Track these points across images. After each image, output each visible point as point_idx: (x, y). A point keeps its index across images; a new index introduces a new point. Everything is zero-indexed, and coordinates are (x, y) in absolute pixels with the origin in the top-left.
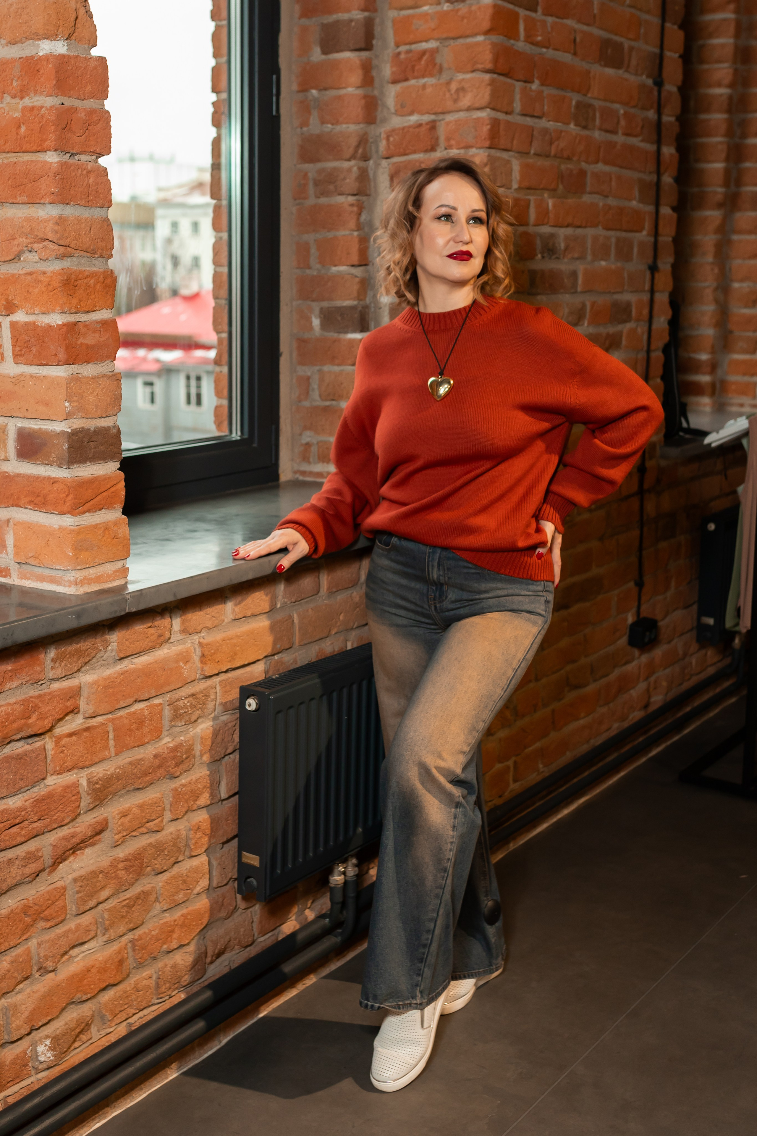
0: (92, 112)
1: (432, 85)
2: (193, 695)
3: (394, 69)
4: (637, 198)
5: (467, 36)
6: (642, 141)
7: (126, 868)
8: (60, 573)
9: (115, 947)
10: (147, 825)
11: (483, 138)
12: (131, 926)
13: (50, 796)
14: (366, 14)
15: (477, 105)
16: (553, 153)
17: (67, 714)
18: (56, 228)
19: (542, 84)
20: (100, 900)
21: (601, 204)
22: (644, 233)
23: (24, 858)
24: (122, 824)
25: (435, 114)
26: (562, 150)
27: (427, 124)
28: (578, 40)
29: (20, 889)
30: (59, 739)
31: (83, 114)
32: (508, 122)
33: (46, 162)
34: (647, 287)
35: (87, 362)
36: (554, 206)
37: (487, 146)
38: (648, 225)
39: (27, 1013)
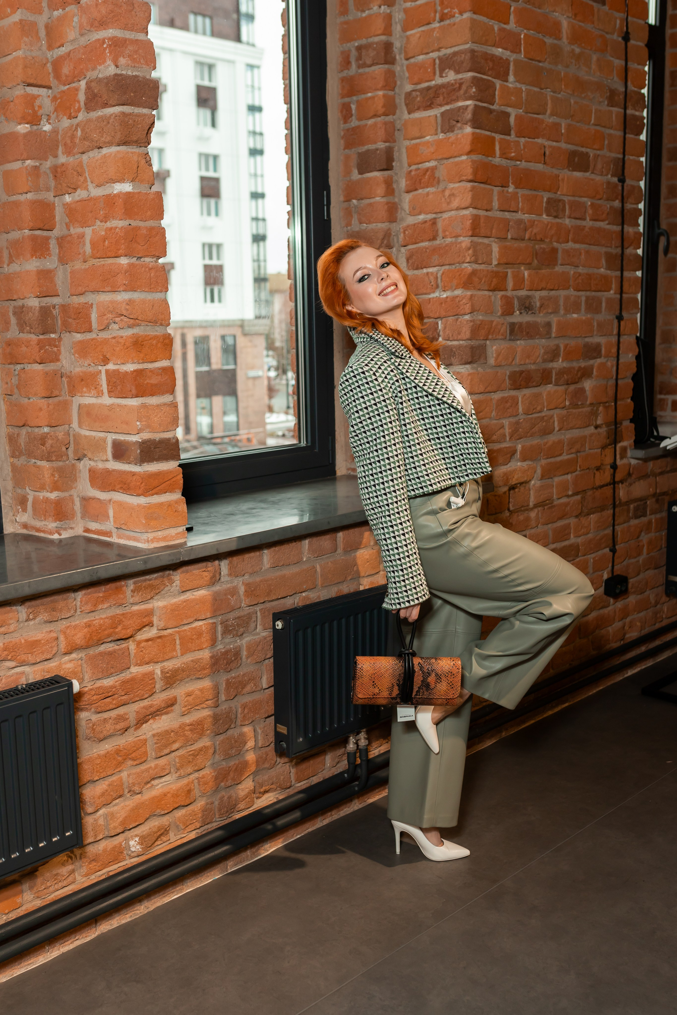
0: (151, 229)
1: (433, 193)
2: (239, 618)
3: (408, 182)
4: (605, 266)
5: (456, 157)
6: (608, 224)
7: (191, 730)
8: (139, 534)
9: (185, 781)
10: (207, 702)
11: (467, 229)
12: (196, 768)
13: (133, 680)
14: (387, 144)
15: (463, 206)
16: (527, 237)
17: (144, 627)
18: (127, 307)
19: (516, 188)
20: (172, 750)
21: (572, 272)
22: (612, 292)
23: (115, 719)
24: (187, 701)
25: (436, 213)
26: (535, 234)
27: (430, 221)
28: (547, 153)
29: (114, 738)
30: (139, 643)
31: (145, 231)
32: (487, 217)
33: (120, 264)
34: (615, 332)
35: (152, 395)
36: (529, 275)
37: (471, 234)
38: (614, 286)
39: (121, 819)
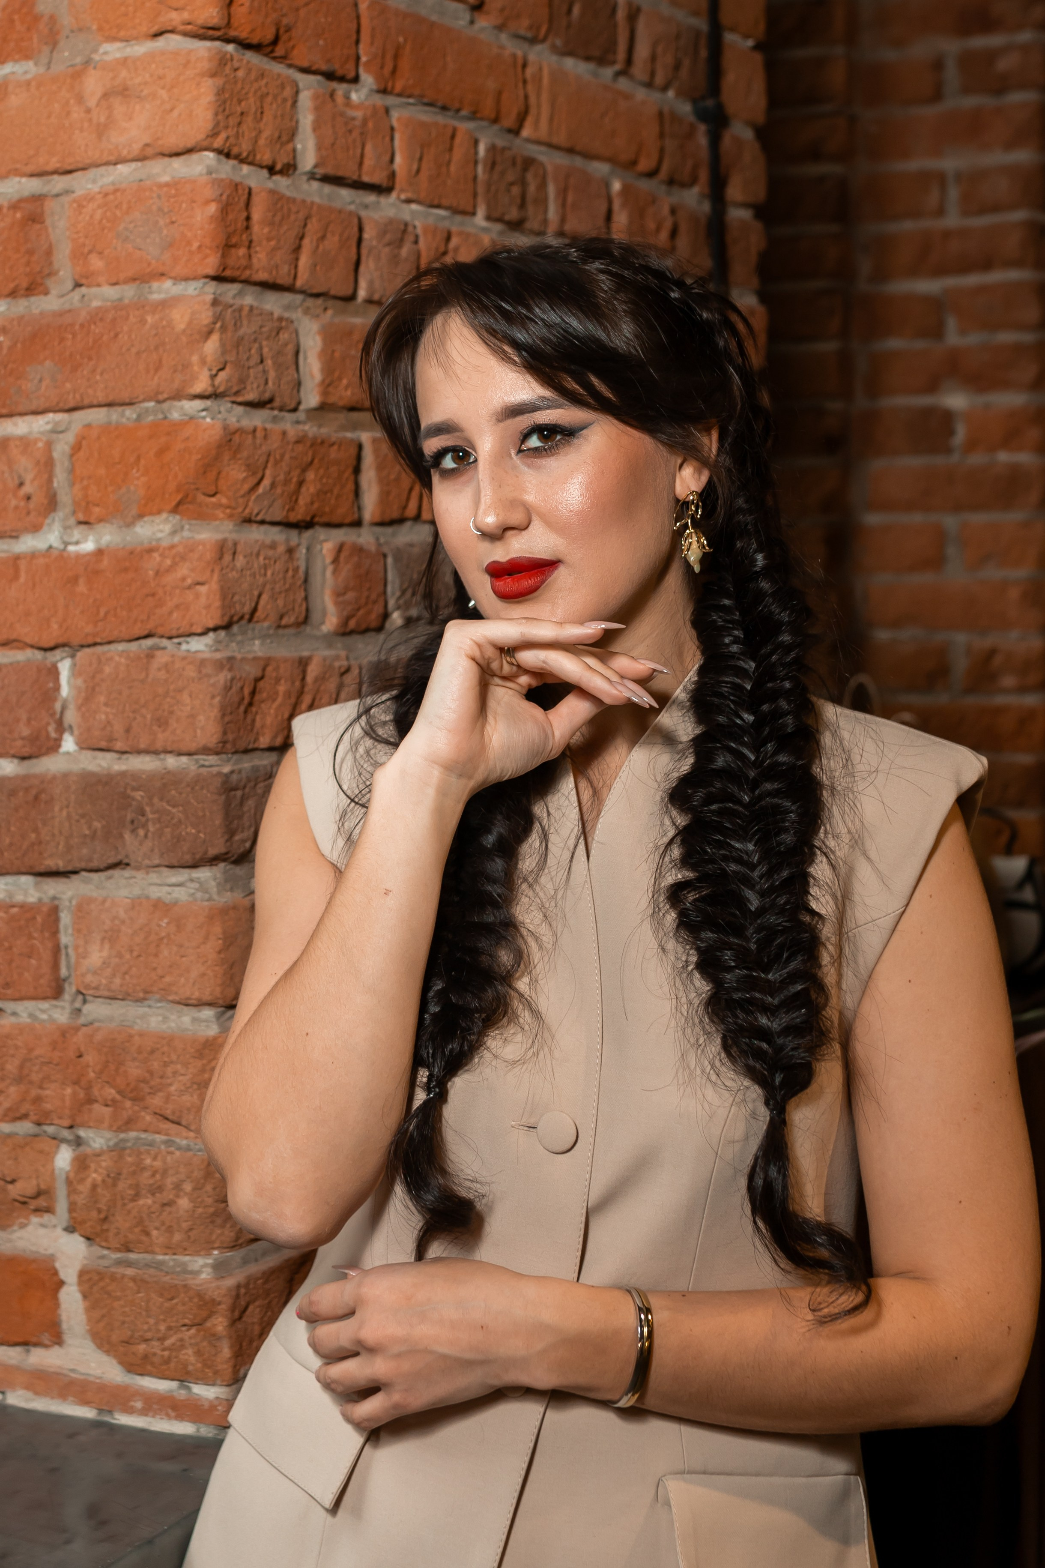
1: (28, 83)
11: (196, 245)
15: (173, 141)
19: (385, 91)
25: (40, 173)
27: (14, 207)
32: (274, 199)
37: (211, 272)
